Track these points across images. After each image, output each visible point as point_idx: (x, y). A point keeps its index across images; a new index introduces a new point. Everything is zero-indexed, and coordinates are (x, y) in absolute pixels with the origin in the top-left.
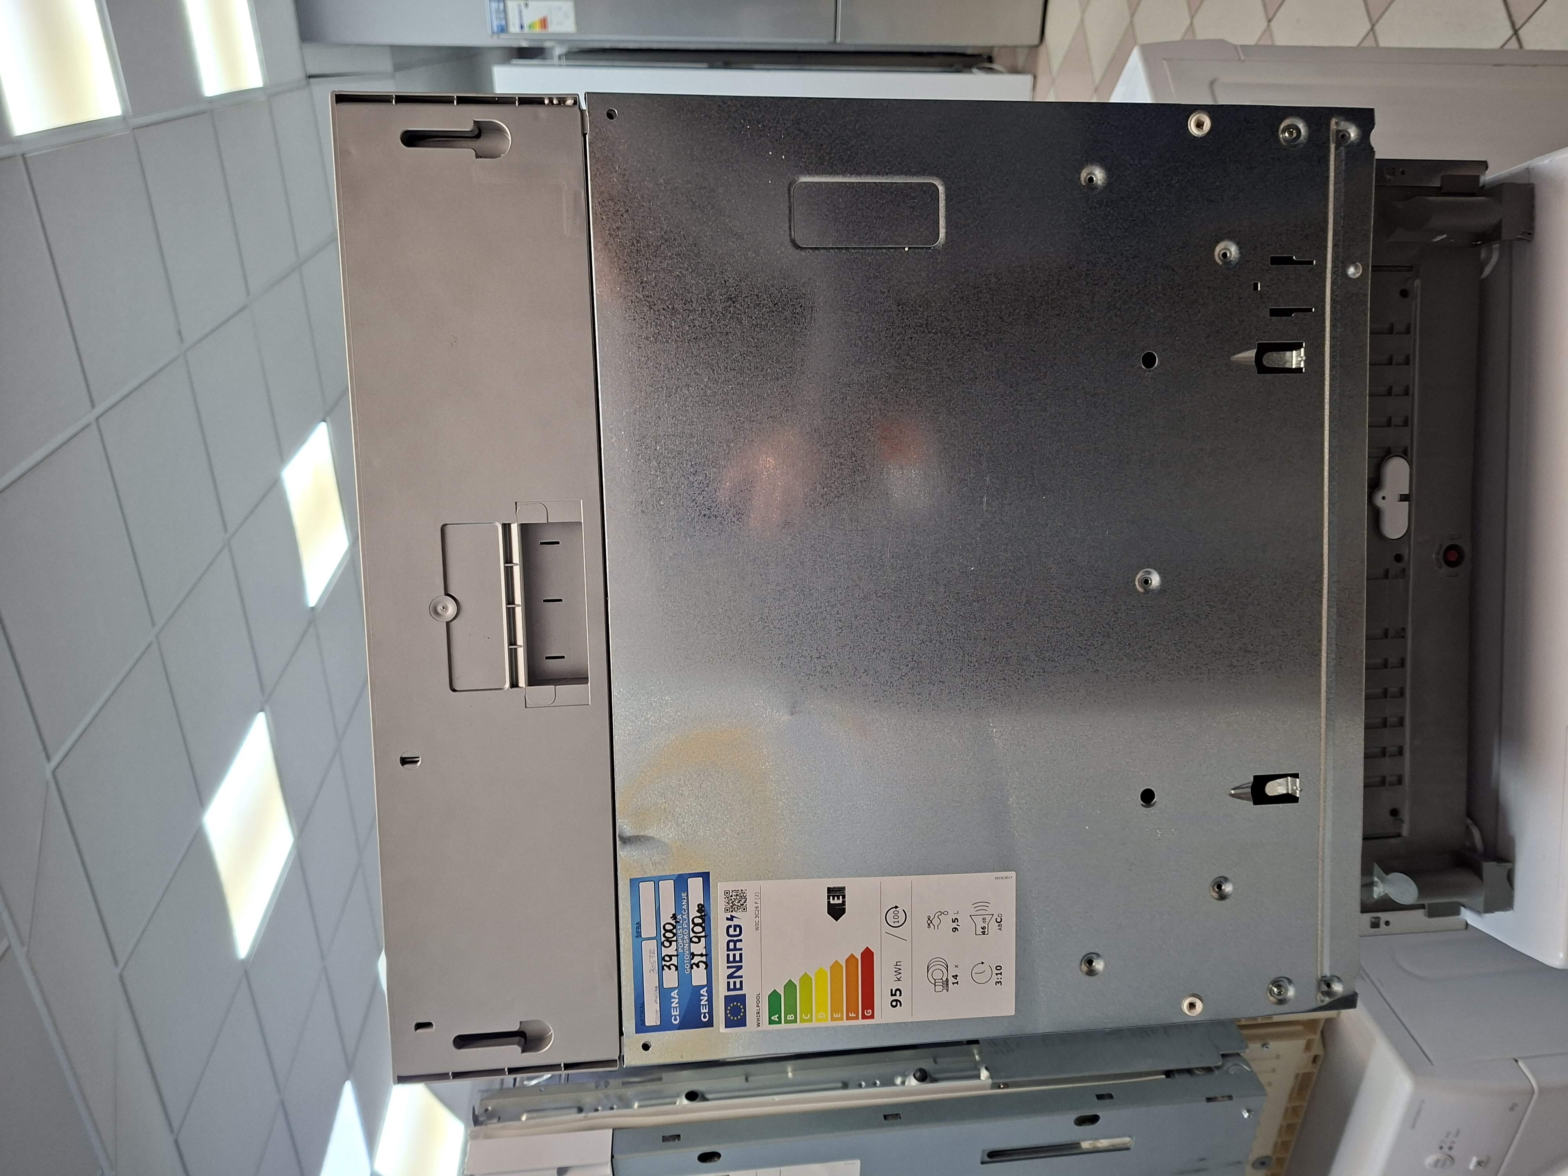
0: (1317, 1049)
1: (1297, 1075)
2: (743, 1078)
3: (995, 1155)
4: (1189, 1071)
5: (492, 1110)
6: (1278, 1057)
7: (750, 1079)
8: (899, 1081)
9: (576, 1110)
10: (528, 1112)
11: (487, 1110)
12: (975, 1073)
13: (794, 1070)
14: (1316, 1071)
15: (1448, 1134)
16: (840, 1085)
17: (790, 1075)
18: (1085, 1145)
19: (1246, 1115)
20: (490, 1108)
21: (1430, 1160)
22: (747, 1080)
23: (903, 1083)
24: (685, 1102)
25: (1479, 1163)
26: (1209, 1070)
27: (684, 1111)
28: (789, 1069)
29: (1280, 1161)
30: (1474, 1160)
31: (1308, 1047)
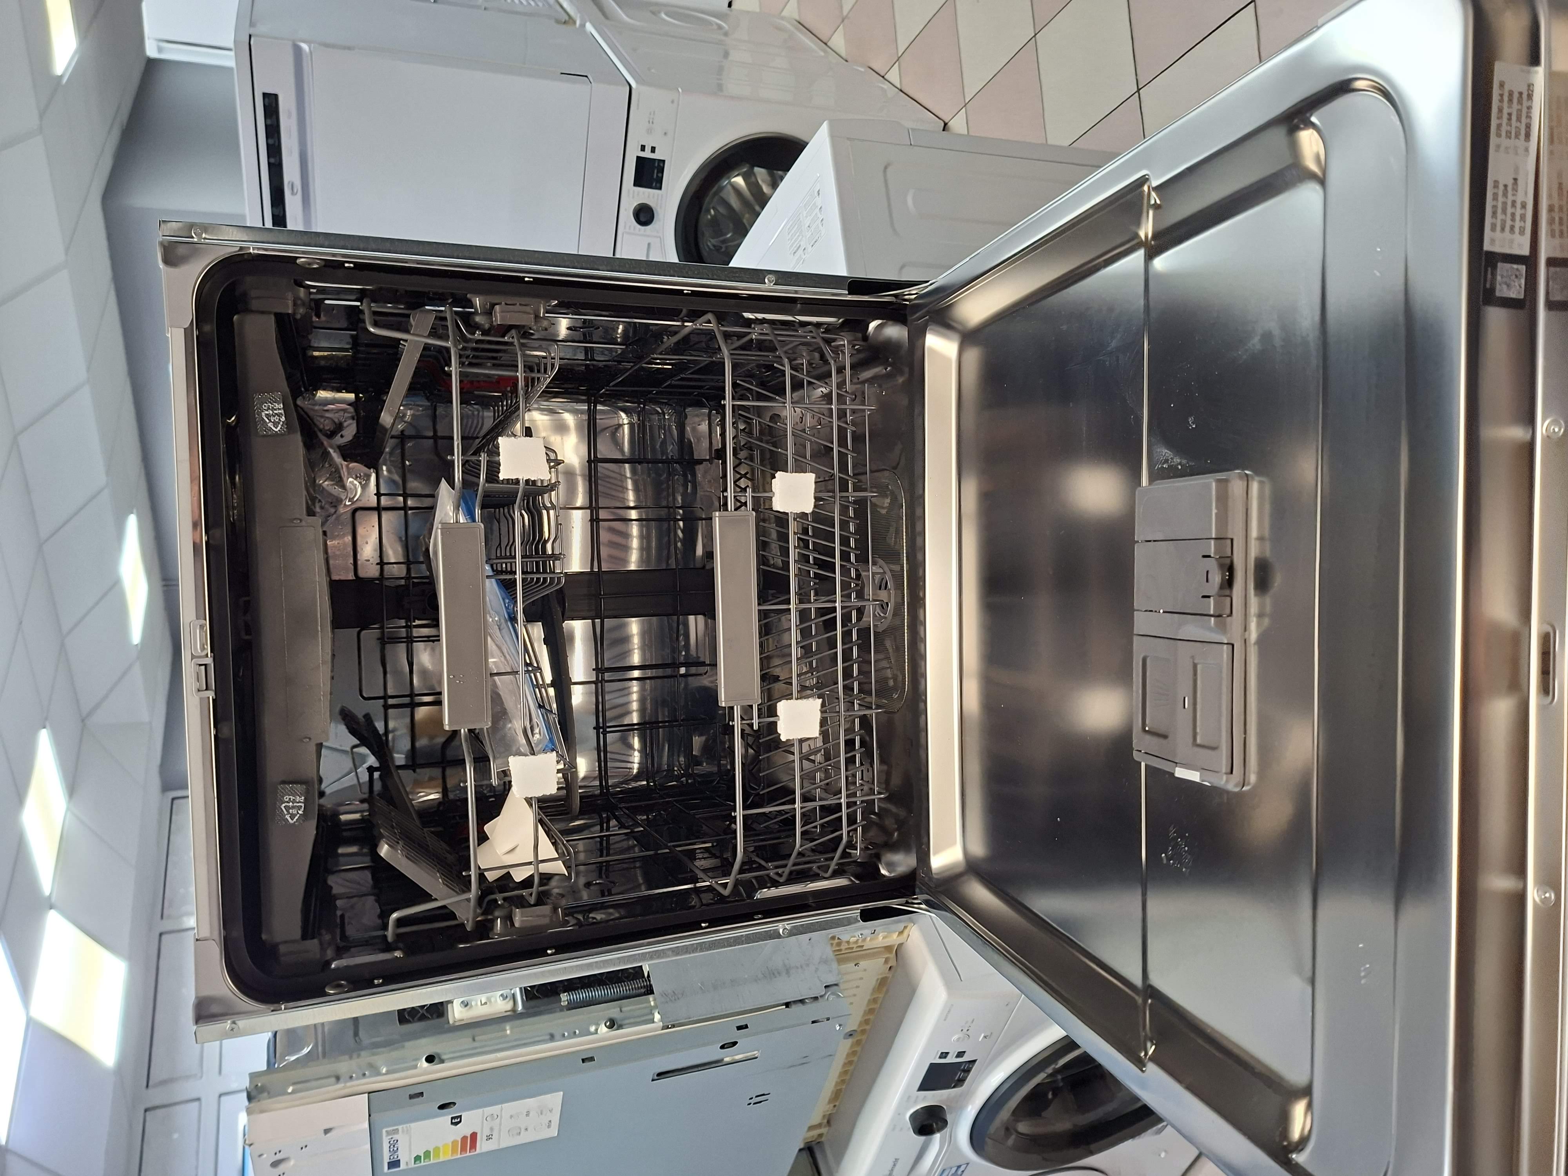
0: (893, 963)
1: (878, 980)
2: (471, 1039)
3: (661, 1075)
4: (802, 1001)
5: (261, 1086)
6: (865, 970)
7: (476, 1038)
8: (593, 1029)
9: (333, 1080)
10: (294, 1084)
11: (257, 1085)
12: (650, 1017)
13: (511, 1029)
14: (891, 976)
15: (967, 1022)
16: (548, 1037)
17: (508, 1032)
18: (727, 1059)
19: (838, 1028)
20: (259, 1085)
21: (955, 1037)
22: (474, 1040)
23: (597, 1030)
24: (425, 1064)
25: (985, 1037)
26: (816, 998)
27: (426, 1073)
28: (508, 1028)
29: (863, 1032)
30: (983, 1035)
31: (886, 961)
